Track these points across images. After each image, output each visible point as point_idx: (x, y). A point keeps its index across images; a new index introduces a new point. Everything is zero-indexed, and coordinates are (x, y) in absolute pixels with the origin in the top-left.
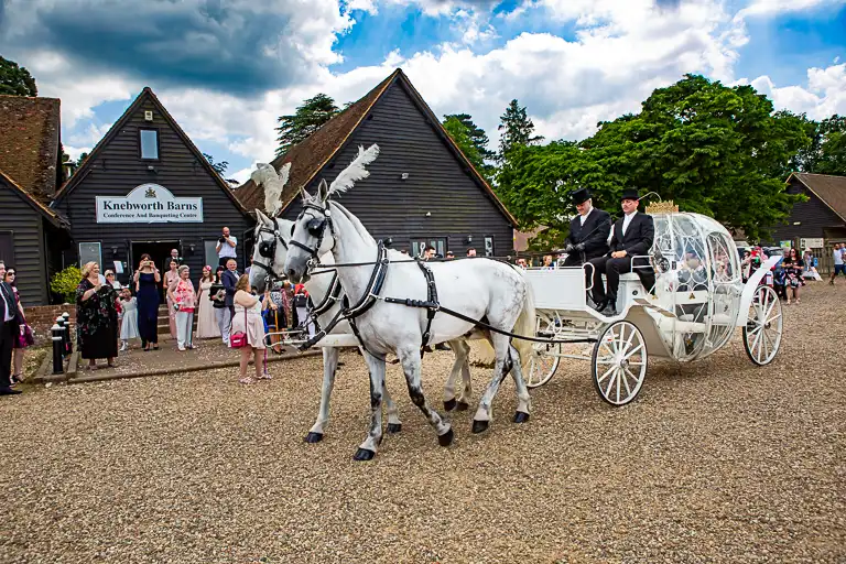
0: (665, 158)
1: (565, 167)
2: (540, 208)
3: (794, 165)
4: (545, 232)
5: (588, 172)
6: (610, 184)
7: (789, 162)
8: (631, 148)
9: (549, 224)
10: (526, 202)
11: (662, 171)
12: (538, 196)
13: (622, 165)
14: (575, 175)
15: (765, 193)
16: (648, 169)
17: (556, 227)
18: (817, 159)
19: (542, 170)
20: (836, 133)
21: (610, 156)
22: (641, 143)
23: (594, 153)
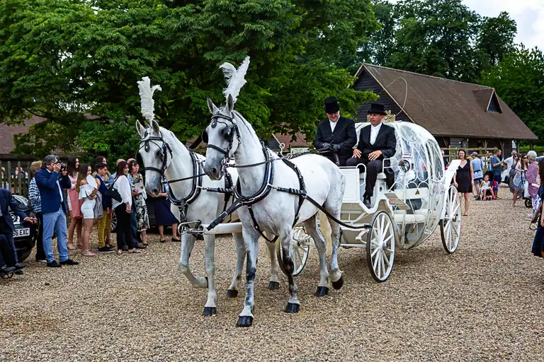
0: (208, 32)
1: (71, 33)
2: (33, 92)
3: (366, 55)
4: (41, 126)
5: (106, 42)
6: (136, 62)
7: (360, 50)
8: (164, 15)
9: (47, 115)
10: (11, 81)
11: (205, 50)
12: (29, 73)
13: (152, 38)
14: (87, 45)
15: (331, 87)
16: (188, 46)
17: (56, 120)
18: (390, 48)
19: (36, 34)
20: (411, 19)
21: (135, 23)
22: (179, 9)
23: (113, 17)
